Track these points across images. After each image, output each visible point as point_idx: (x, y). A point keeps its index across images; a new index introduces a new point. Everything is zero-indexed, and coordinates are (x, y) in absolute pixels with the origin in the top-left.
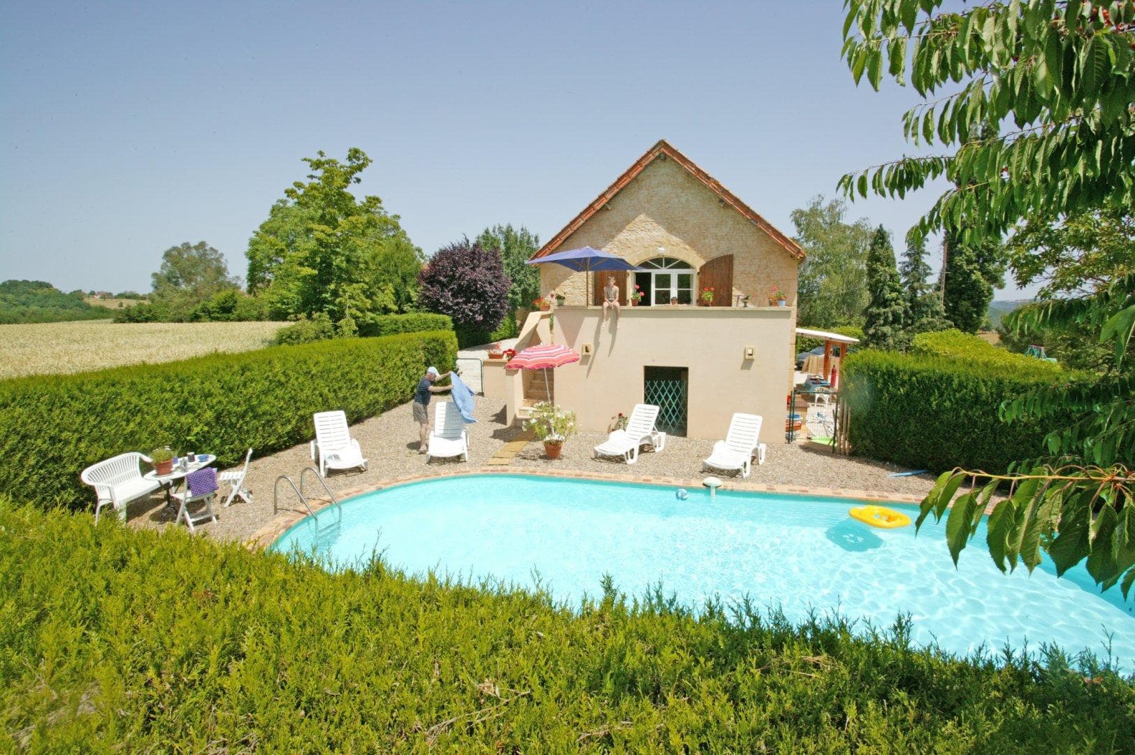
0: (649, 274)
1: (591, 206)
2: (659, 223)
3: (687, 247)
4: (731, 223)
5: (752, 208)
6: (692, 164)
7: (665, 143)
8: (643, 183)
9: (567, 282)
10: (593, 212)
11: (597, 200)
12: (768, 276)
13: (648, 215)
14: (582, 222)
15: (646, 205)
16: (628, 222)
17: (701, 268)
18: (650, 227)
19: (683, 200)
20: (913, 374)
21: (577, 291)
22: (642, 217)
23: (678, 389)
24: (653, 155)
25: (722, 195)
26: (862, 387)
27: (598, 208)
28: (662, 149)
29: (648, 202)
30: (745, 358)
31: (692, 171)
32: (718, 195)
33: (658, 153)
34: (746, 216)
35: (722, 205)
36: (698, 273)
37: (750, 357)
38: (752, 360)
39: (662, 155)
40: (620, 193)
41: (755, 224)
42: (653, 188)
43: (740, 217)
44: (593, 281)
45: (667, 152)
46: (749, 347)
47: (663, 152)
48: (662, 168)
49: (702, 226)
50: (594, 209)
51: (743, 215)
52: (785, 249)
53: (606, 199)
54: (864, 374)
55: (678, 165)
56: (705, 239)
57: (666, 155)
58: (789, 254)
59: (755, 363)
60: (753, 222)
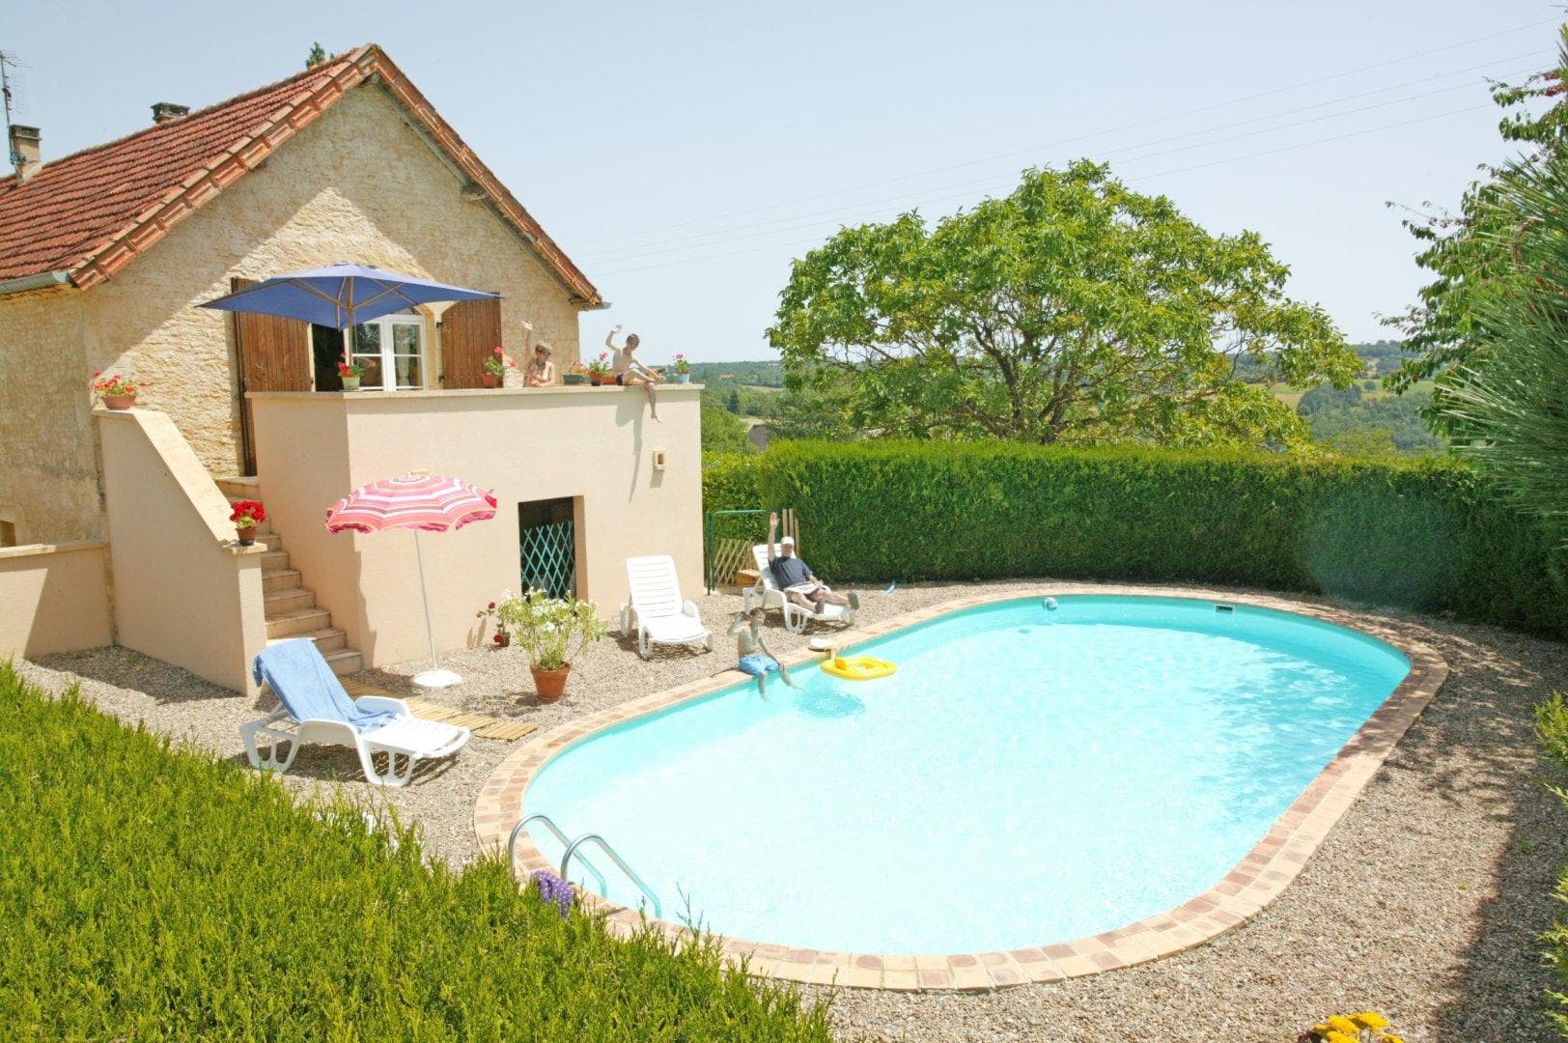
6: (432, 109)
7: (381, 53)
8: (326, 129)
9: (158, 334)
10: (239, 171)
14: (213, 192)
16: (298, 207)
17: (442, 314)
19: (401, 176)
21: (189, 358)
23: (561, 539)
24: (361, 73)
25: (482, 180)
26: (821, 489)
27: (251, 164)
28: (376, 64)
29: (335, 168)
30: (655, 470)
31: (432, 122)
32: (468, 178)
33: (367, 72)
34: (522, 224)
35: (474, 197)
36: (438, 324)
37: (659, 466)
38: (662, 471)
39: (375, 77)
40: (284, 144)
41: (532, 239)
42: (343, 140)
43: (496, 224)
44: (231, 333)
45: (385, 72)
46: (658, 450)
47: (378, 72)
48: (372, 105)
49: (437, 233)
50: (242, 166)
51: (508, 222)
52: (568, 287)
53: (268, 146)
54: (820, 470)
55: (389, 102)
56: (443, 259)
57: (382, 79)
58: (567, 296)
59: (665, 476)
60: (529, 236)
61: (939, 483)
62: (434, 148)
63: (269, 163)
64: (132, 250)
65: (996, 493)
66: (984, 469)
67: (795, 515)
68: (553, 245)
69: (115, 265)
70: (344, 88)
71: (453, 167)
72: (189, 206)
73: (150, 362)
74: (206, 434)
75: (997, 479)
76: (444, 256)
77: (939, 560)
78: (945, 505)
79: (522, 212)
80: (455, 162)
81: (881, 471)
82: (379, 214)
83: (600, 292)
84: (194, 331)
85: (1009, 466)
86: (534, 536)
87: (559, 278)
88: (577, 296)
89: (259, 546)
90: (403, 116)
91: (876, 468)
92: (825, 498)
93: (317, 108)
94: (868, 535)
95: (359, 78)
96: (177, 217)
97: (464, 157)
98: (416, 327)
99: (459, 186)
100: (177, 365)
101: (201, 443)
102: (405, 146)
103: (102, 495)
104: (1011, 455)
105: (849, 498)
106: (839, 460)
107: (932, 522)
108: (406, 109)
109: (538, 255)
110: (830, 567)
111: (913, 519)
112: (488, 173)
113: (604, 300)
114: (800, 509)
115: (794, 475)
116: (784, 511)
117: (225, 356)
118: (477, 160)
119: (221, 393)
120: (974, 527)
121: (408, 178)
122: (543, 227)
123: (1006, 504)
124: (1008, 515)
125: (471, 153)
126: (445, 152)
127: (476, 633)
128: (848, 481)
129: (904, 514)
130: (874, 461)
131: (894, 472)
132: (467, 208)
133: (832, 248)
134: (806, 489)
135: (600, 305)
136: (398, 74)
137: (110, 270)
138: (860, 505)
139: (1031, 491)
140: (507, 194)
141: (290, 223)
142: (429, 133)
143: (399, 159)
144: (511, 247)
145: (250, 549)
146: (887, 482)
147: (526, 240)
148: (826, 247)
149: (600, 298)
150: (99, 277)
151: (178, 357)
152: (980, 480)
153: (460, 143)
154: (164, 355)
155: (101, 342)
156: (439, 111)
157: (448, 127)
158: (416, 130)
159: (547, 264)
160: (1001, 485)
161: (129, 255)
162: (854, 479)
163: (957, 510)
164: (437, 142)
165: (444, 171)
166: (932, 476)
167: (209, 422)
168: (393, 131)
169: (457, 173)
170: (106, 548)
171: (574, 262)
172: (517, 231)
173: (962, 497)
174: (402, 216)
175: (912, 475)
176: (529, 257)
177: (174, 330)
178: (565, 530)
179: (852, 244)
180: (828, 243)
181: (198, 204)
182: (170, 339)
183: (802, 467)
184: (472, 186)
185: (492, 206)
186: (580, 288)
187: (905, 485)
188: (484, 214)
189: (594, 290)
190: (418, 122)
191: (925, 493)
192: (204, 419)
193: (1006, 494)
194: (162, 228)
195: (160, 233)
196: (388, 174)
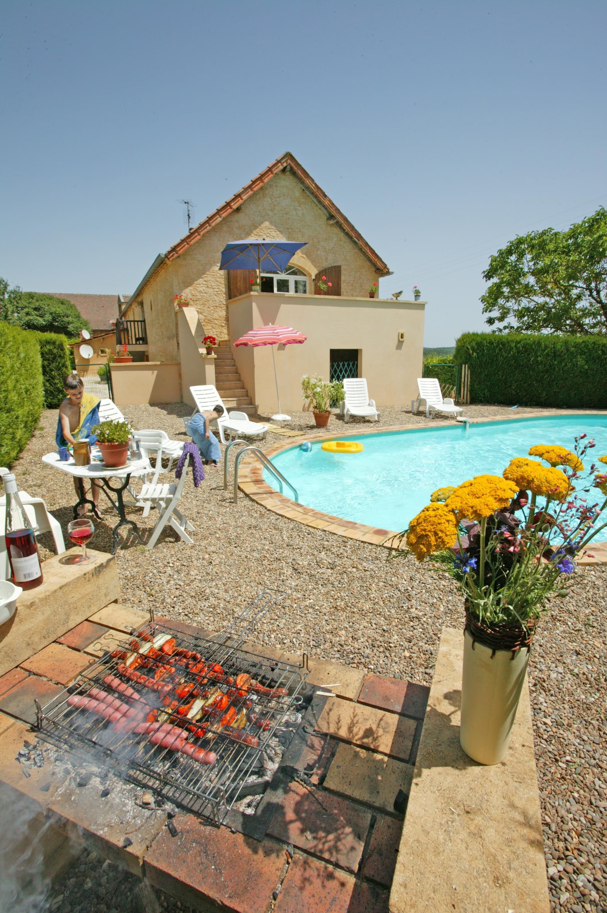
0: (272, 279)
1: (228, 204)
2: (281, 232)
3: (305, 256)
4: (335, 239)
5: (356, 227)
6: (313, 180)
7: (291, 155)
8: (267, 192)
9: (201, 281)
10: (230, 211)
11: (233, 200)
12: (361, 286)
13: (271, 223)
14: (219, 219)
15: (270, 213)
16: (256, 227)
17: (316, 276)
18: (274, 234)
19: (300, 213)
20: (518, 342)
21: (210, 290)
22: (267, 224)
23: (351, 369)
24: (282, 165)
25: (334, 213)
26: (483, 355)
27: (235, 207)
28: (289, 161)
29: (272, 210)
30: (399, 341)
31: (312, 187)
32: (330, 214)
33: (285, 165)
34: (352, 234)
35: (332, 222)
36: (314, 280)
37: (401, 340)
38: (403, 342)
39: (288, 167)
40: (250, 198)
41: (357, 241)
42: (275, 198)
43: (342, 235)
44: (226, 281)
45: (292, 165)
46: (401, 331)
47: (290, 164)
48: (288, 181)
49: (315, 239)
50: (231, 208)
51: (347, 234)
52: (374, 265)
53: (242, 199)
54: (483, 346)
55: (295, 180)
56: (317, 250)
57: (291, 167)
58: (374, 269)
59: (404, 344)
60: (355, 239)
61: (548, 355)
62: (315, 200)
63: (242, 206)
64: (188, 244)
65: (580, 361)
66: (575, 348)
67: (469, 368)
68: (367, 244)
69: (182, 250)
70: (274, 172)
71: (323, 209)
72: (210, 226)
73: (196, 292)
74: (216, 322)
75: (582, 353)
76: (318, 249)
77: (544, 395)
78: (550, 366)
79: (353, 228)
80: (324, 206)
81: (516, 346)
82: (290, 230)
83: (388, 266)
84: (213, 280)
85: (590, 347)
86: (338, 366)
87: (370, 260)
88: (378, 269)
89: (213, 355)
90: (301, 186)
91: (513, 345)
92: (484, 360)
93: (263, 182)
94: (505, 379)
95: (281, 168)
96: (206, 230)
97: (327, 203)
98: (305, 282)
99: (326, 218)
100: (206, 293)
101: (214, 325)
102: (302, 200)
103: (178, 344)
104: (593, 341)
105: (497, 360)
106: (493, 340)
107: (542, 374)
108: (302, 182)
109: (361, 250)
110: (484, 394)
111: (531, 373)
112: (338, 210)
113: (390, 271)
114: (471, 364)
115: (469, 347)
116: (463, 366)
117: (224, 290)
118: (333, 204)
119: (222, 306)
120: (566, 379)
121: (303, 214)
122: (362, 235)
123: (586, 367)
124: (586, 373)
125: (330, 201)
126: (320, 202)
127: (307, 405)
128: (497, 351)
129: (527, 369)
130: (513, 341)
131: (523, 347)
132: (329, 228)
133: (511, 246)
134: (475, 354)
135: (388, 273)
136: (298, 165)
137: (180, 252)
138: (502, 363)
139: (602, 360)
140: (346, 219)
141: (252, 235)
142: (313, 193)
143: (300, 206)
144: (348, 246)
145: (209, 356)
146: (518, 352)
147: (355, 242)
148: (508, 246)
149: (388, 269)
150: (176, 255)
151: (207, 290)
152: (572, 353)
153: (325, 196)
154: (201, 289)
155: (179, 283)
156: (316, 181)
157: (320, 189)
158: (307, 192)
159: (364, 254)
160: (584, 357)
161: (187, 246)
162: (500, 350)
163: (557, 369)
164: (316, 197)
165: (319, 211)
166: (544, 350)
167: (217, 317)
168: (297, 193)
169: (325, 211)
170: (179, 364)
171: (376, 252)
172: (351, 238)
173: (560, 362)
174: (300, 231)
175: (533, 349)
176: (356, 251)
177: (206, 279)
178: (353, 365)
179: (521, 243)
180: (509, 244)
181: (213, 224)
182: (204, 283)
183: (474, 344)
184: (331, 217)
185: (339, 225)
186: (379, 264)
187: (528, 354)
188: (336, 230)
189: (386, 265)
190: (308, 188)
191: (539, 359)
192: (216, 316)
193: (587, 361)
194: (199, 235)
195: (199, 237)
196: (295, 213)
